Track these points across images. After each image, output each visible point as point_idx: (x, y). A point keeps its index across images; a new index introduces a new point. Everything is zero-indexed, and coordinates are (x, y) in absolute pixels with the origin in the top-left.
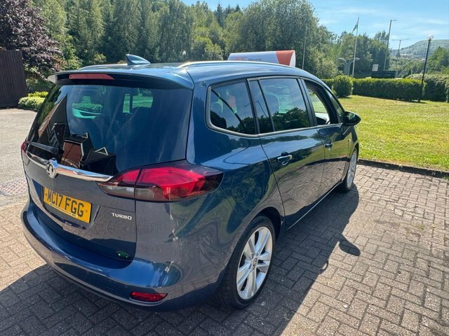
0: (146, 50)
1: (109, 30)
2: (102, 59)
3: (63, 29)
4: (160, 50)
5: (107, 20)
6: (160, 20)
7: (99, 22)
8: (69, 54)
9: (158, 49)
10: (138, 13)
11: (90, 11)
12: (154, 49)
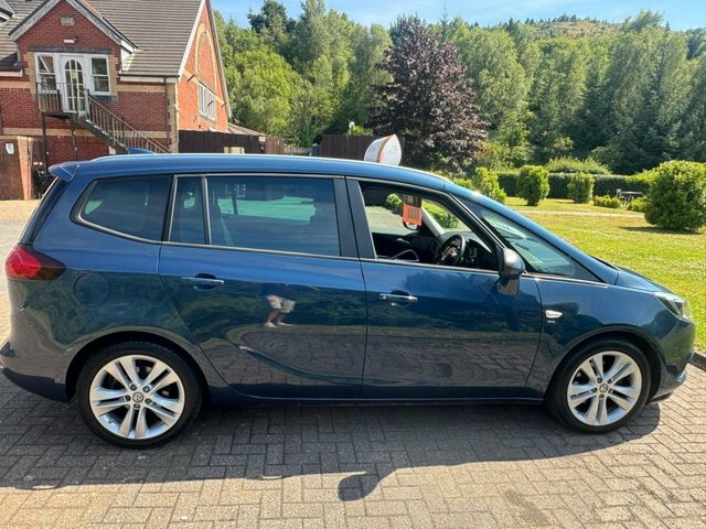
0: (651, 129)
1: (591, 99)
2: (566, 145)
3: (522, 103)
4: (681, 128)
5: (591, 83)
6: (696, 75)
7: (579, 88)
8: (518, 138)
9: (676, 127)
10: (653, 67)
11: (567, 74)
12: (668, 126)
